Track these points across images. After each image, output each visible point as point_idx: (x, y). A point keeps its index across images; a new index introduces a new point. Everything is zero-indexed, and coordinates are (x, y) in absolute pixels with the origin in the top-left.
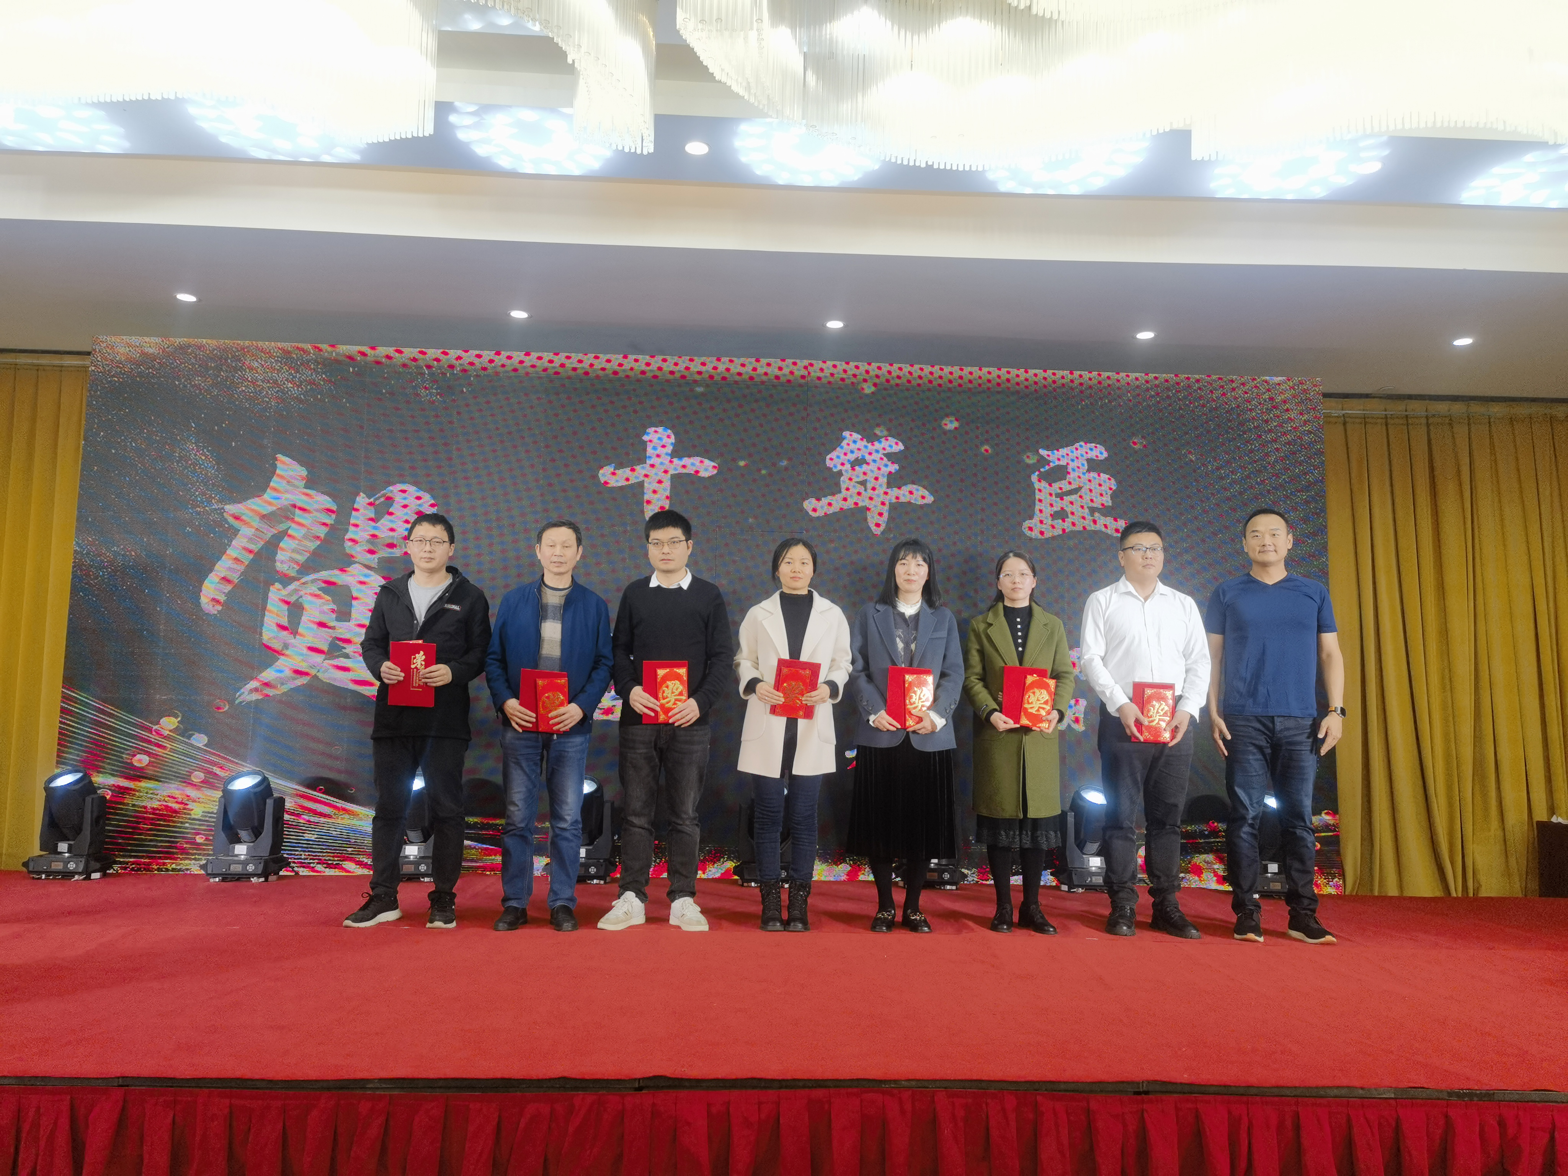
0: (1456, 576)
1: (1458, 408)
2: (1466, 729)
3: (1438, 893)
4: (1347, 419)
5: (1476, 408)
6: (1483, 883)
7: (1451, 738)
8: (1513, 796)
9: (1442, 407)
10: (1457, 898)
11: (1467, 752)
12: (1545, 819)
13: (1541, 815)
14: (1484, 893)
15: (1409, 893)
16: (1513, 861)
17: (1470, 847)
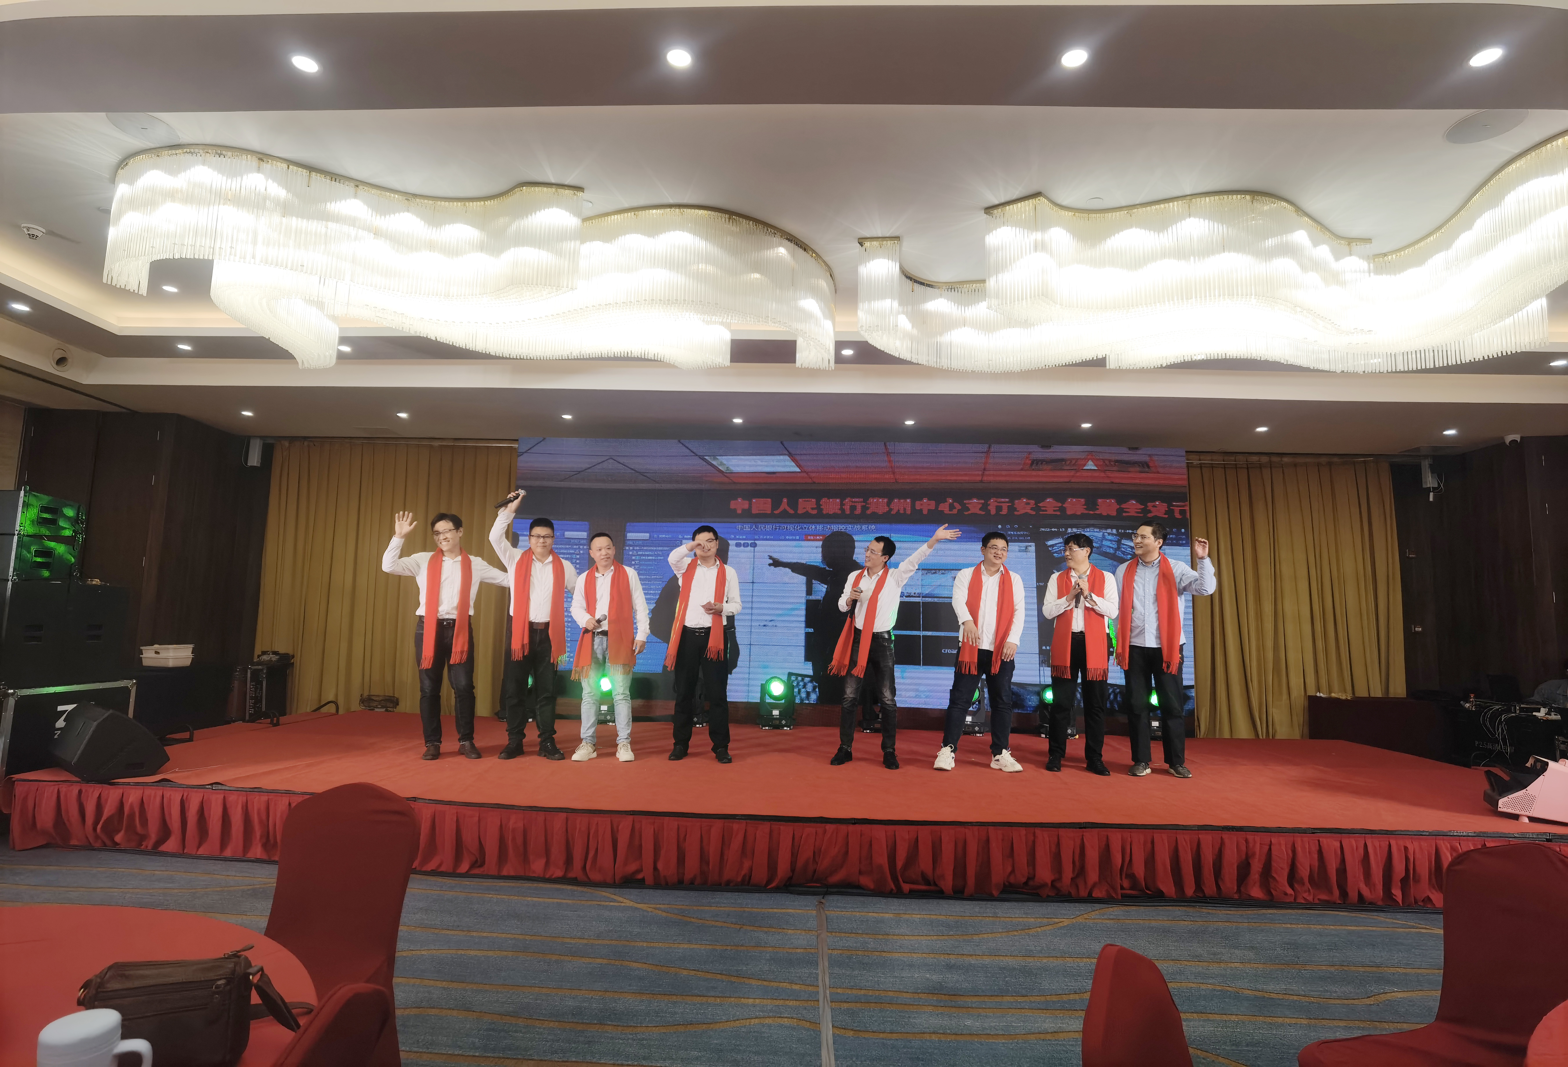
0: (1264, 555)
1: (1265, 459)
2: (1269, 644)
3: (1251, 736)
4: (1203, 465)
6: (1278, 731)
7: (1261, 648)
8: (1296, 681)
9: (1255, 459)
10: (1263, 739)
11: (1270, 655)
12: (1313, 694)
13: (1311, 692)
14: (1278, 737)
15: (1235, 736)
16: (1295, 718)
17: (1270, 710)
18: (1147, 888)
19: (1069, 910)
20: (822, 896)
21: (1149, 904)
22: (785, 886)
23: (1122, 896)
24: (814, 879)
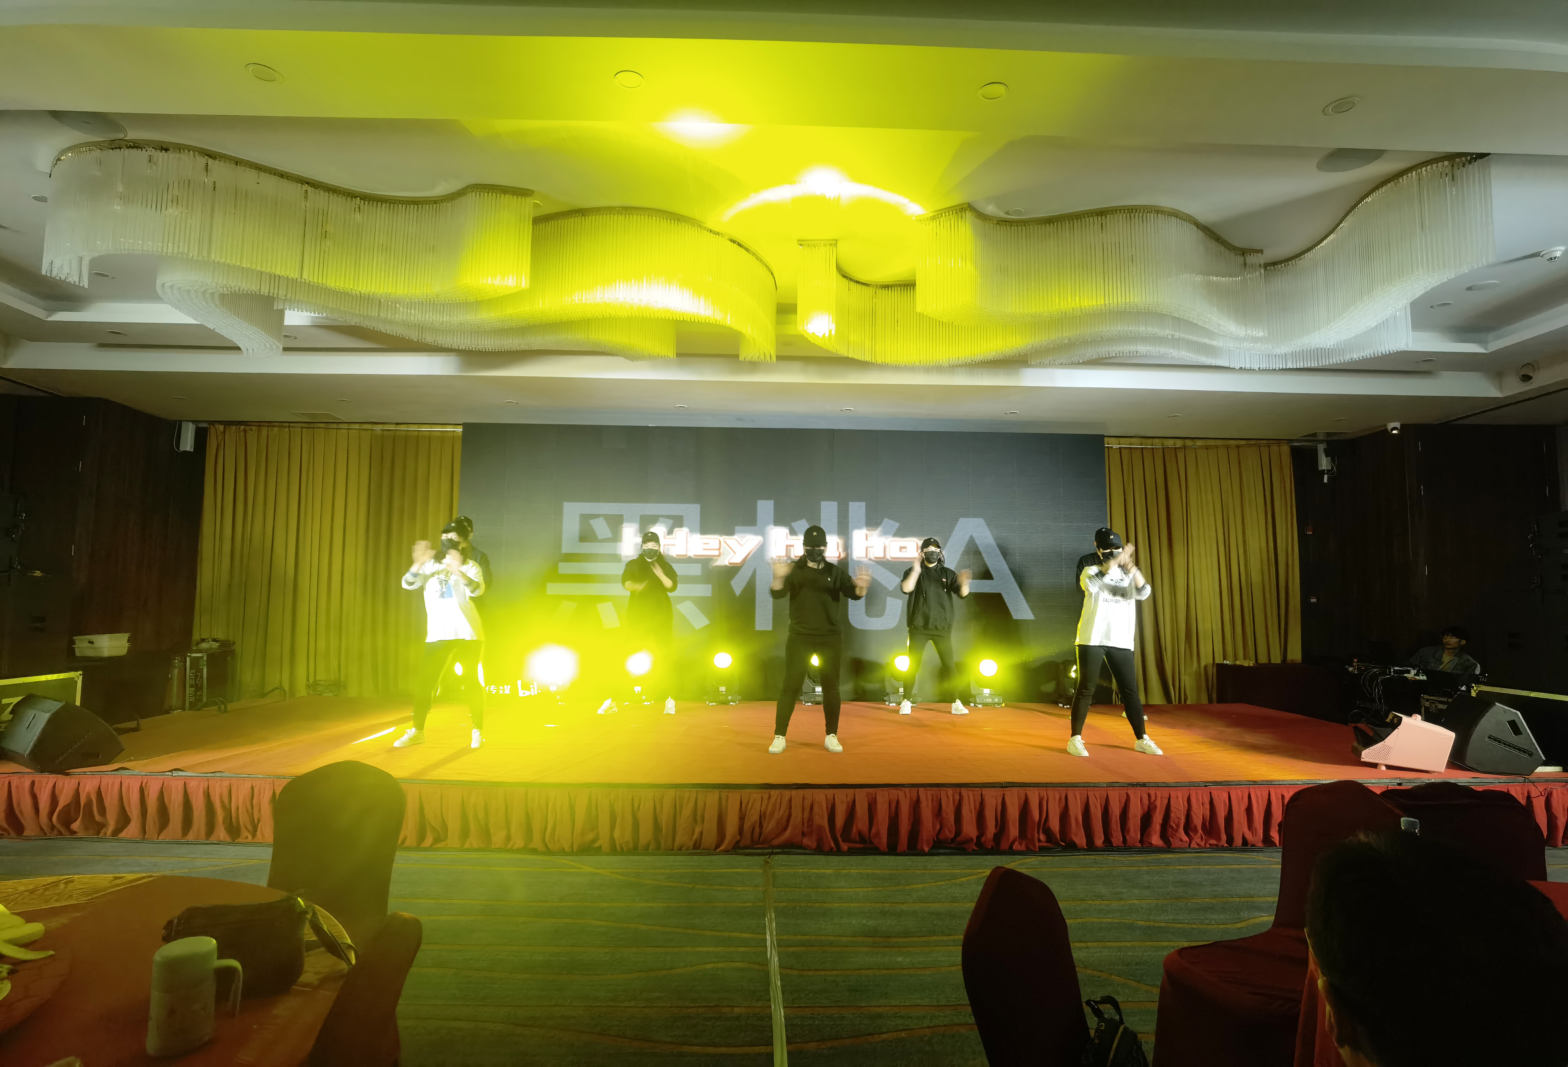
0: (1178, 533)
1: (1179, 443)
2: (1182, 616)
3: (1164, 702)
4: (1122, 449)
5: (1189, 443)
6: (1189, 696)
7: (1174, 620)
8: (1205, 651)
9: (1169, 442)
10: (1176, 704)
11: (1182, 627)
12: (1221, 662)
13: (1219, 660)
14: (1189, 702)
16: (1204, 683)
17: (1182, 678)
18: (1062, 841)
19: (991, 862)
20: (768, 856)
21: (1062, 854)
22: (733, 848)
23: (1039, 848)
24: (760, 842)
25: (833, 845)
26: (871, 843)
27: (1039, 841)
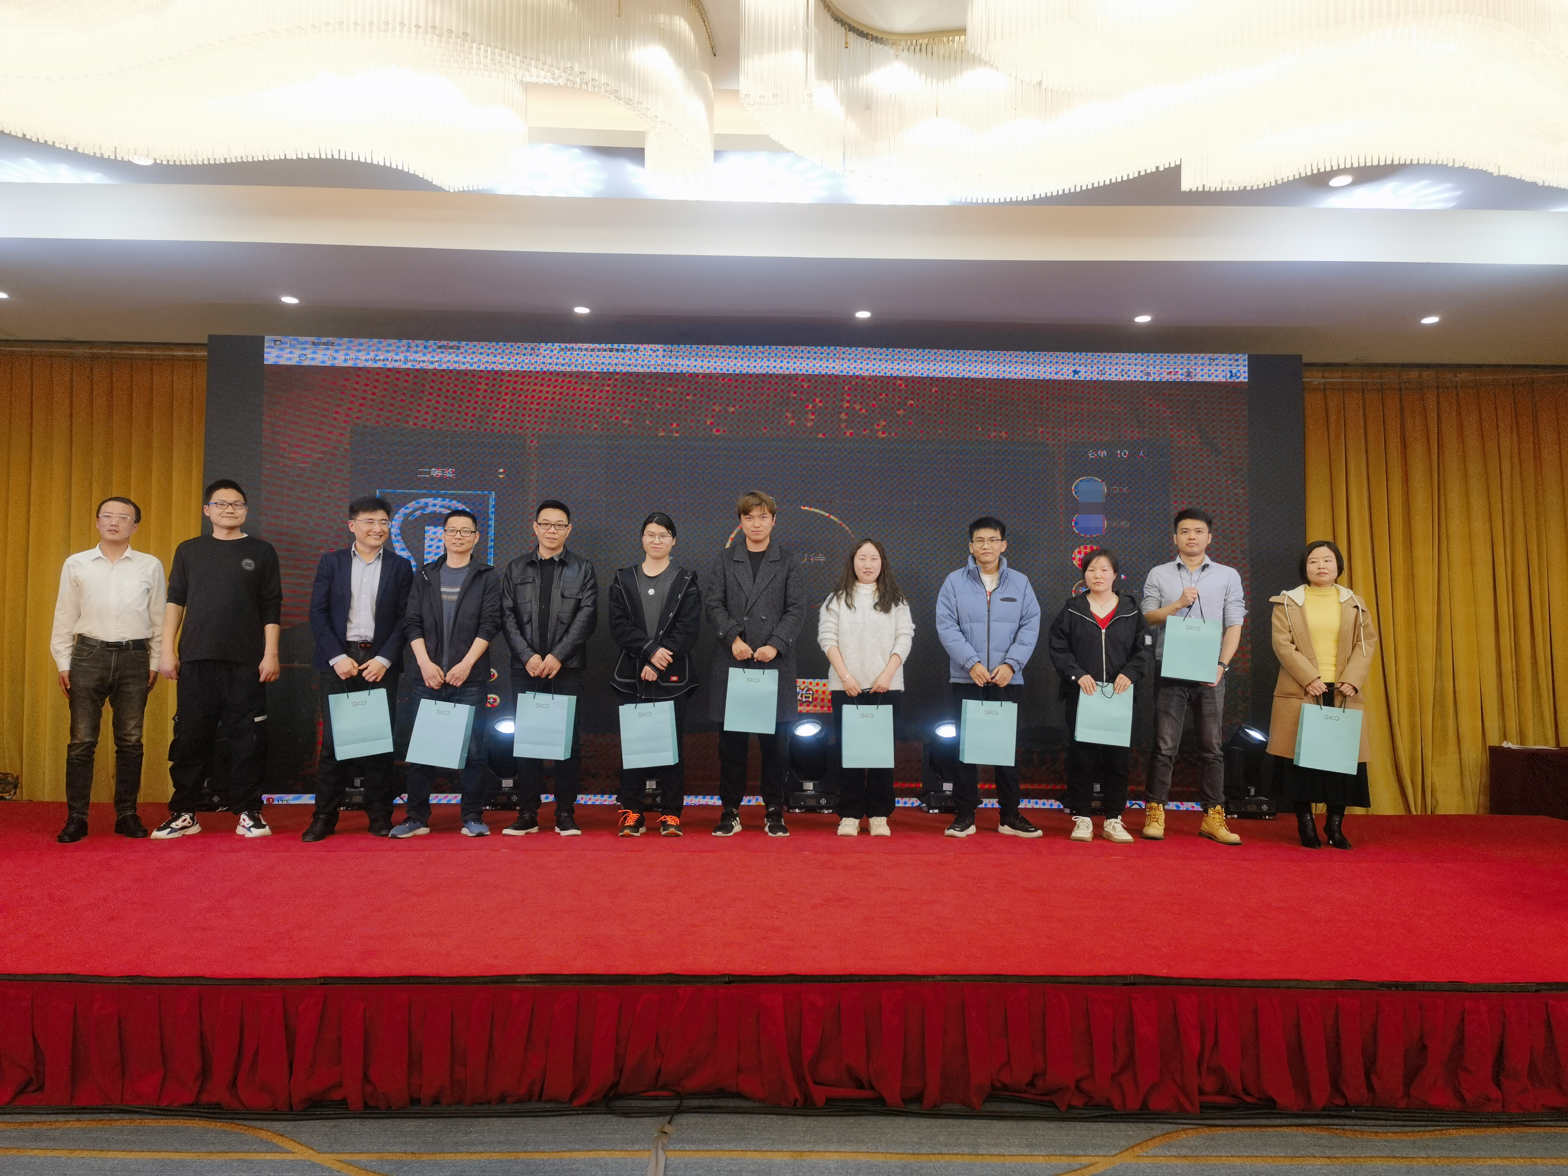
3: (1400, 812)
4: (1327, 387)
5: (1445, 375)
6: (1440, 802)
7: (1415, 674)
8: (1469, 724)
9: (1413, 375)
10: (1417, 817)
11: (1429, 681)
12: (1497, 744)
13: (1494, 740)
14: (1441, 811)
16: (1468, 783)
17: (1429, 770)
18: (1246, 1091)
19: (1107, 1137)
20: (668, 1118)
21: (1248, 1122)
22: (605, 1097)
23: (1201, 1107)
24: (658, 1085)
25: (798, 1096)
26: (872, 1088)
27: (1201, 1092)
